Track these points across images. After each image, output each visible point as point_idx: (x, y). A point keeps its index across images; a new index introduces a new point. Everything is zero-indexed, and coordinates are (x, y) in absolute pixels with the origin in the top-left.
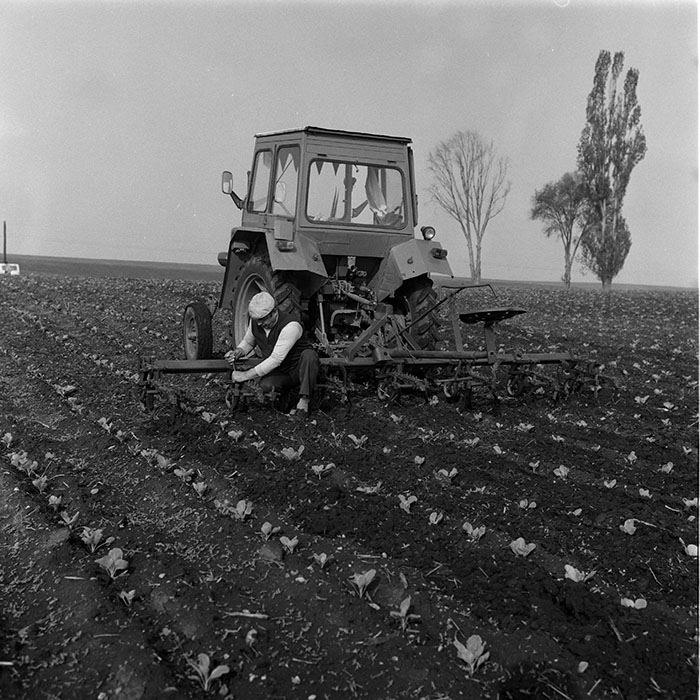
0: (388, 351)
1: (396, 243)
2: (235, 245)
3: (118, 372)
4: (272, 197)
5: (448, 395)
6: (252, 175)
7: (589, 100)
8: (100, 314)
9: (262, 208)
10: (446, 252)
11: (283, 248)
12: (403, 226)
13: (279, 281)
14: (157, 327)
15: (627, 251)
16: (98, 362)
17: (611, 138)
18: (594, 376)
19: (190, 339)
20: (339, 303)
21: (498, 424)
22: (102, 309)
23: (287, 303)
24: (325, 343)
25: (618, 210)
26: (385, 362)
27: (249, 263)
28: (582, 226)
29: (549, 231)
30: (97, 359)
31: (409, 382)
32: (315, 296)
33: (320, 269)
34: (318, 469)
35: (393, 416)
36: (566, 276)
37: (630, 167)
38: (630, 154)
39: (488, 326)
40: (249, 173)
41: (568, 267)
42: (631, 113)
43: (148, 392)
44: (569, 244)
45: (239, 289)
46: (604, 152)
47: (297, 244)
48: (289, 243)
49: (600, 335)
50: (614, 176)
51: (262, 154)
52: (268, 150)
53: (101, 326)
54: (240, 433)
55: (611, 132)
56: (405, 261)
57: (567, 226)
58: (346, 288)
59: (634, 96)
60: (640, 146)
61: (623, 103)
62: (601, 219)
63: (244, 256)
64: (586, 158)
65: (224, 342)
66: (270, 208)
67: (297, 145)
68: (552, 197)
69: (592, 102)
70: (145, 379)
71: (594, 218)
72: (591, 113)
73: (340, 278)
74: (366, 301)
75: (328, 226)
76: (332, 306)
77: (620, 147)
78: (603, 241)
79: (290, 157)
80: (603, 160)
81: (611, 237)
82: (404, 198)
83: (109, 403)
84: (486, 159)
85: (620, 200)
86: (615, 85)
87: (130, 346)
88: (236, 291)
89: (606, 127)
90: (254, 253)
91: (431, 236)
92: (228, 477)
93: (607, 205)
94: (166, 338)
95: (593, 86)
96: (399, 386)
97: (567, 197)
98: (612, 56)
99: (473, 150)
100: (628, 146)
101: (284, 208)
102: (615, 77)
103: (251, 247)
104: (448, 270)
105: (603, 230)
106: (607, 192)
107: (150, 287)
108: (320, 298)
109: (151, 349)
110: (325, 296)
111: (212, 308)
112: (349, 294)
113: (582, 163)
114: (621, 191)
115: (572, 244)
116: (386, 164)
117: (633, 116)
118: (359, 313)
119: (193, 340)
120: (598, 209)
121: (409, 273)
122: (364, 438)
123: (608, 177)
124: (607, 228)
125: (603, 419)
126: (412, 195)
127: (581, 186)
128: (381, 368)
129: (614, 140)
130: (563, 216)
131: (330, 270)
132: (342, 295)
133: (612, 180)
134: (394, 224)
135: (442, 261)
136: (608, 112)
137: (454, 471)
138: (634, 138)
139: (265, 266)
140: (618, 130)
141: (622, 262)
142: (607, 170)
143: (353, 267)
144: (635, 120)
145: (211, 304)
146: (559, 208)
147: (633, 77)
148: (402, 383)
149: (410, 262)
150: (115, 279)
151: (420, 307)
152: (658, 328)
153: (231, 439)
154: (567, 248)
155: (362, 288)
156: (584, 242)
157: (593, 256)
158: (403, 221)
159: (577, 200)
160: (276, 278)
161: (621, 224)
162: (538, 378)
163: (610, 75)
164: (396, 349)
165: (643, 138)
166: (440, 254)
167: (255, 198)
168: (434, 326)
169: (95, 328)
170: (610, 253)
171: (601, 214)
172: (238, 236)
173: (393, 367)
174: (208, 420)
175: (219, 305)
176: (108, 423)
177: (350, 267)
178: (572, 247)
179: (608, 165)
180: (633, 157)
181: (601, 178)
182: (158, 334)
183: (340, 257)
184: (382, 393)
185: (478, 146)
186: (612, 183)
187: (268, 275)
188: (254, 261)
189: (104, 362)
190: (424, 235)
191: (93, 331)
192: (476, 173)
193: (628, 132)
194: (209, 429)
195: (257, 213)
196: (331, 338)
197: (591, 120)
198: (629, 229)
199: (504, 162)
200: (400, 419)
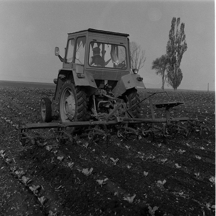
0: (122, 118)
1: (123, 75)
2: (60, 76)
3: (14, 125)
4: (74, 57)
5: (144, 135)
6: (67, 49)
7: (170, 32)
8: (11, 101)
9: (71, 61)
10: (142, 79)
11: (80, 77)
12: (126, 69)
13: (78, 90)
14: (32, 105)
15: (182, 79)
16: (7, 121)
17: (177, 44)
18: (200, 127)
19: (43, 111)
20: (101, 98)
21: (169, 149)
22: (12, 99)
23: (81, 99)
24: (96, 115)
25: (179, 67)
26: (121, 122)
27: (66, 82)
28: (167, 71)
29: (157, 73)
30: (7, 119)
31: (131, 131)
32: (92, 95)
33: (94, 85)
34: (100, 182)
35: (126, 146)
36: (163, 87)
37: (183, 53)
38: (182, 49)
39: (167, 109)
40: (65, 48)
41: (163, 84)
42: (183, 36)
43: (23, 138)
44: (163, 77)
45: (62, 93)
46: (174, 48)
47: (85, 75)
48: (82, 75)
49: (186, 107)
50: (177, 56)
51: (70, 40)
52: (73, 39)
53: (11, 105)
54: (63, 157)
55: (177, 43)
56: (127, 82)
57: (163, 71)
58: (104, 93)
59: (183, 31)
60: (185, 47)
61: (180, 34)
62: (174, 69)
63: (63, 80)
64: (169, 50)
65: (56, 111)
66: (74, 61)
67: (85, 36)
68: (158, 63)
69: (171, 33)
70: (22, 132)
71: (172, 69)
72: (170, 36)
73: (101, 89)
74: (112, 98)
75: (97, 68)
76: (98, 100)
77: (179, 47)
78: (174, 76)
79: (81, 42)
80: (174, 51)
81: (177, 75)
82: (126, 58)
83: (7, 141)
84: (138, 50)
85: (179, 63)
86: (178, 28)
87: (21, 113)
88: (61, 93)
89: (175, 41)
90: (68, 79)
91: (136, 72)
92: (57, 189)
93: (175, 65)
94: (35, 110)
95: (171, 28)
96: (127, 132)
97: (163, 62)
98: (177, 19)
99: (134, 48)
100: (182, 47)
101: (79, 61)
102: (177, 26)
103: (66, 76)
104: (143, 85)
105: (174, 73)
106: (175, 61)
107: (31, 91)
108: (94, 97)
109: (29, 114)
110: (96, 96)
111: (51, 100)
112: (105, 95)
113: (168, 52)
114: (180, 61)
115: (164, 77)
116: (120, 44)
117: (183, 37)
118: (109, 102)
119: (44, 111)
120: (173, 66)
121: (129, 87)
122: (117, 159)
123: (176, 56)
124: (175, 72)
125: (208, 145)
126: (129, 56)
127: (167, 59)
128: (119, 124)
129: (177, 45)
130: (162, 68)
131: (98, 86)
132: (102, 95)
133: (177, 57)
134: (123, 67)
135: (141, 82)
136: (176, 36)
137: (165, 181)
138: (183, 44)
139: (72, 84)
140: (178, 42)
141: (180, 83)
142: (175, 54)
143: (106, 84)
144: (184, 39)
145: (51, 98)
146: (161, 66)
147: (183, 25)
148: (128, 131)
149: (129, 82)
150: (19, 88)
151: (133, 100)
152: (204, 105)
153: (59, 160)
154: (163, 78)
155: (110, 92)
156: (168, 76)
157: (171, 81)
158: (126, 66)
159: (166, 64)
160: (77, 89)
161: (180, 71)
162: (180, 128)
163: (176, 25)
164: (125, 117)
165: (186, 44)
166: (140, 79)
167: (68, 58)
168: (138, 107)
169: (8, 106)
170: (176, 80)
171: (173, 68)
172: (61, 72)
173: (124, 125)
174: (49, 149)
175: (54, 99)
176: (3, 154)
177: (105, 84)
178: (165, 78)
179: (176, 53)
180: (183, 50)
181: (173, 57)
182: (32, 108)
183: (101, 80)
184: (119, 134)
185: (135, 46)
186: (177, 58)
187: (74, 87)
188: (68, 82)
189: (9, 121)
190: (134, 72)
191: (8, 107)
192: (135, 55)
193: (182, 42)
194: (49, 155)
195: (69, 63)
196: (98, 112)
197: (170, 39)
198: (182, 73)
199: (144, 51)
200: (129, 147)
